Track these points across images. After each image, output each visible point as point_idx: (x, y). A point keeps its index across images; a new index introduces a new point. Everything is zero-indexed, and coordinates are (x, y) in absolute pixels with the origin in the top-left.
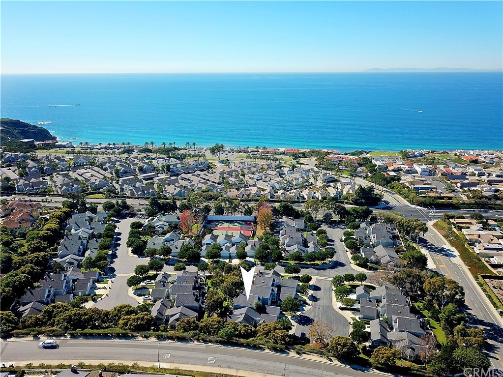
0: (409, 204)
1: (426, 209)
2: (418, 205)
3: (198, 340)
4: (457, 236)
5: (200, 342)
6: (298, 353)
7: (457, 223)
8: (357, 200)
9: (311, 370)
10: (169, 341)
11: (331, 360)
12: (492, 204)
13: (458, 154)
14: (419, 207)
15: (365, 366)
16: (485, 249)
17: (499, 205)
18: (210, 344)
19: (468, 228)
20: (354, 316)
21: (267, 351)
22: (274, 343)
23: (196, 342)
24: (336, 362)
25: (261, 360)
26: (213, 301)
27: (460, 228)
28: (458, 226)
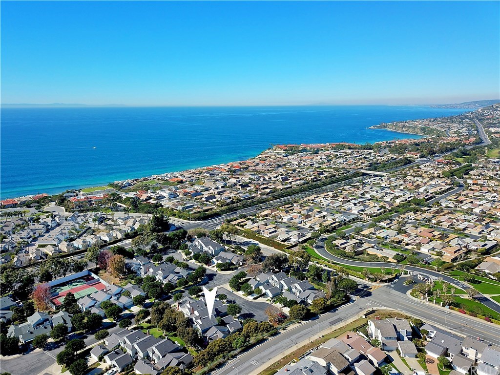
0: (188, 221)
1: (203, 222)
2: (195, 220)
3: (228, 359)
4: (245, 232)
5: (231, 360)
6: (284, 329)
7: (239, 223)
8: (155, 228)
9: (301, 333)
10: (213, 372)
11: (300, 323)
12: (235, 207)
13: (160, 178)
14: (197, 222)
15: (315, 316)
16: (270, 233)
17: (239, 206)
18: (238, 356)
19: (246, 225)
20: (267, 299)
21: (270, 338)
22: (266, 332)
23: (230, 361)
24: (303, 322)
25: (275, 344)
26: (192, 334)
27: (242, 226)
28: (241, 225)
